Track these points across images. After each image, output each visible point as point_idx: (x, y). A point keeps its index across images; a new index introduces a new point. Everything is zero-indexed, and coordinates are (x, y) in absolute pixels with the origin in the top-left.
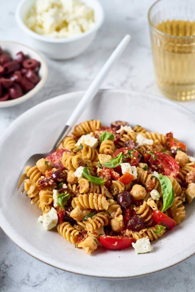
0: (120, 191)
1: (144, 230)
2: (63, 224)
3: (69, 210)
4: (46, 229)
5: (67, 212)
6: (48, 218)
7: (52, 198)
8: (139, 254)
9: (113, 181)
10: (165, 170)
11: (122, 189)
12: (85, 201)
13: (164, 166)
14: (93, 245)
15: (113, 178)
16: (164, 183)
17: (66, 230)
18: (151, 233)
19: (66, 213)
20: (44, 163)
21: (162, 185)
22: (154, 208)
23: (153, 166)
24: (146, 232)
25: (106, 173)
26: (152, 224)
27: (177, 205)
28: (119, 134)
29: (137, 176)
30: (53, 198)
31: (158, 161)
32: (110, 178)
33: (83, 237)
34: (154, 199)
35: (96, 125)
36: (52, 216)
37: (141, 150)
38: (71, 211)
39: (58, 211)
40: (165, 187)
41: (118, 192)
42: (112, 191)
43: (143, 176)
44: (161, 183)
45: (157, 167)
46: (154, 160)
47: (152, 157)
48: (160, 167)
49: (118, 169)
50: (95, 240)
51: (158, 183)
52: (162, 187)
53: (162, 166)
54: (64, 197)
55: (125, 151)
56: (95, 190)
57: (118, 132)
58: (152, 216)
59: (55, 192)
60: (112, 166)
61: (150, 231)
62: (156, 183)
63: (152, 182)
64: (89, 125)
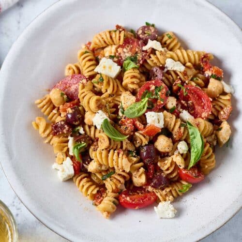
0: (144, 144)
1: (168, 190)
2: (80, 178)
3: (87, 163)
4: (62, 180)
5: (85, 165)
6: (63, 173)
7: (67, 146)
8: (162, 218)
9: (137, 134)
10: (196, 107)
11: (145, 142)
12: (104, 160)
13: (195, 103)
14: (112, 209)
15: (136, 129)
16: (193, 134)
17: (83, 186)
18: (176, 192)
19: (83, 167)
20: (60, 95)
21: (191, 135)
22: (180, 166)
23: (183, 102)
24: (170, 191)
25: (129, 124)
26: (178, 179)
27: (206, 157)
28: (146, 51)
29: (164, 125)
30: (69, 147)
31: (189, 97)
32: (133, 130)
33: (101, 196)
34: (181, 153)
35: (120, 39)
36: (67, 171)
37: (170, 78)
38: (89, 163)
39: (74, 163)
40: (194, 138)
41: (141, 144)
42: (135, 142)
43: (171, 125)
44: (190, 133)
45: (187, 103)
46: (185, 94)
47: (183, 90)
48: (191, 104)
49: (143, 119)
50: (114, 202)
51: (186, 133)
52: (191, 137)
53: (192, 103)
54: (81, 146)
55: (151, 85)
56: (116, 146)
57: (145, 48)
58: (178, 173)
59: (71, 139)
60: (136, 115)
61: (175, 190)
62: (184, 133)
63: (180, 132)
64: (111, 37)
